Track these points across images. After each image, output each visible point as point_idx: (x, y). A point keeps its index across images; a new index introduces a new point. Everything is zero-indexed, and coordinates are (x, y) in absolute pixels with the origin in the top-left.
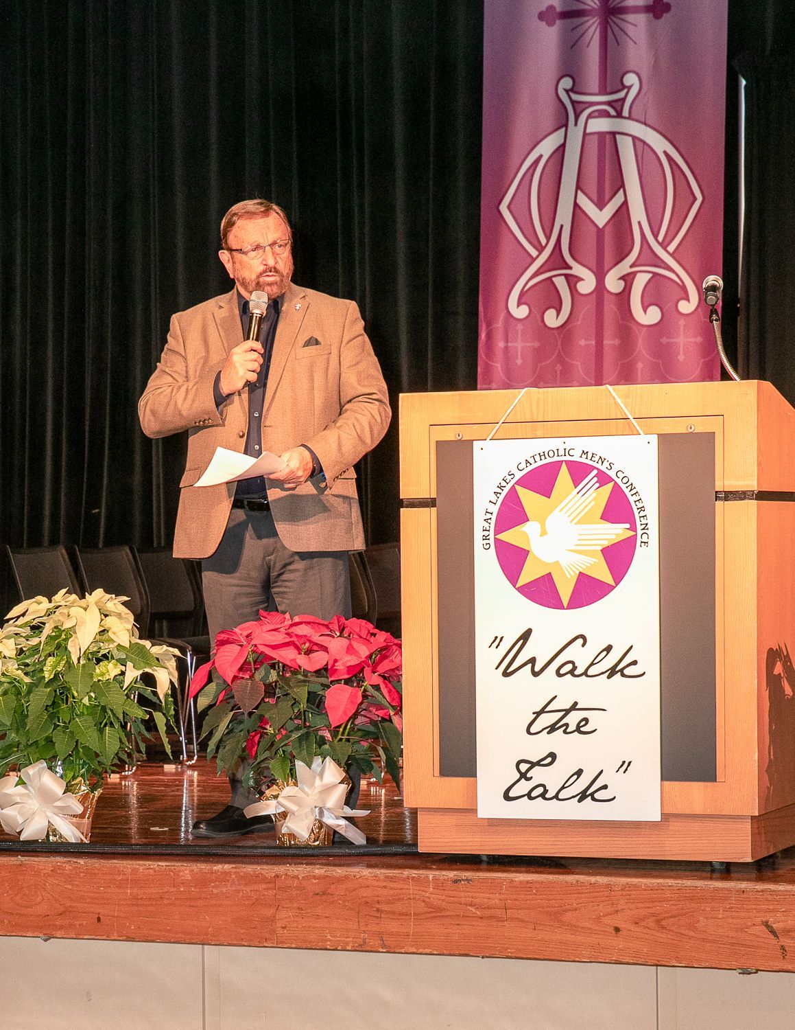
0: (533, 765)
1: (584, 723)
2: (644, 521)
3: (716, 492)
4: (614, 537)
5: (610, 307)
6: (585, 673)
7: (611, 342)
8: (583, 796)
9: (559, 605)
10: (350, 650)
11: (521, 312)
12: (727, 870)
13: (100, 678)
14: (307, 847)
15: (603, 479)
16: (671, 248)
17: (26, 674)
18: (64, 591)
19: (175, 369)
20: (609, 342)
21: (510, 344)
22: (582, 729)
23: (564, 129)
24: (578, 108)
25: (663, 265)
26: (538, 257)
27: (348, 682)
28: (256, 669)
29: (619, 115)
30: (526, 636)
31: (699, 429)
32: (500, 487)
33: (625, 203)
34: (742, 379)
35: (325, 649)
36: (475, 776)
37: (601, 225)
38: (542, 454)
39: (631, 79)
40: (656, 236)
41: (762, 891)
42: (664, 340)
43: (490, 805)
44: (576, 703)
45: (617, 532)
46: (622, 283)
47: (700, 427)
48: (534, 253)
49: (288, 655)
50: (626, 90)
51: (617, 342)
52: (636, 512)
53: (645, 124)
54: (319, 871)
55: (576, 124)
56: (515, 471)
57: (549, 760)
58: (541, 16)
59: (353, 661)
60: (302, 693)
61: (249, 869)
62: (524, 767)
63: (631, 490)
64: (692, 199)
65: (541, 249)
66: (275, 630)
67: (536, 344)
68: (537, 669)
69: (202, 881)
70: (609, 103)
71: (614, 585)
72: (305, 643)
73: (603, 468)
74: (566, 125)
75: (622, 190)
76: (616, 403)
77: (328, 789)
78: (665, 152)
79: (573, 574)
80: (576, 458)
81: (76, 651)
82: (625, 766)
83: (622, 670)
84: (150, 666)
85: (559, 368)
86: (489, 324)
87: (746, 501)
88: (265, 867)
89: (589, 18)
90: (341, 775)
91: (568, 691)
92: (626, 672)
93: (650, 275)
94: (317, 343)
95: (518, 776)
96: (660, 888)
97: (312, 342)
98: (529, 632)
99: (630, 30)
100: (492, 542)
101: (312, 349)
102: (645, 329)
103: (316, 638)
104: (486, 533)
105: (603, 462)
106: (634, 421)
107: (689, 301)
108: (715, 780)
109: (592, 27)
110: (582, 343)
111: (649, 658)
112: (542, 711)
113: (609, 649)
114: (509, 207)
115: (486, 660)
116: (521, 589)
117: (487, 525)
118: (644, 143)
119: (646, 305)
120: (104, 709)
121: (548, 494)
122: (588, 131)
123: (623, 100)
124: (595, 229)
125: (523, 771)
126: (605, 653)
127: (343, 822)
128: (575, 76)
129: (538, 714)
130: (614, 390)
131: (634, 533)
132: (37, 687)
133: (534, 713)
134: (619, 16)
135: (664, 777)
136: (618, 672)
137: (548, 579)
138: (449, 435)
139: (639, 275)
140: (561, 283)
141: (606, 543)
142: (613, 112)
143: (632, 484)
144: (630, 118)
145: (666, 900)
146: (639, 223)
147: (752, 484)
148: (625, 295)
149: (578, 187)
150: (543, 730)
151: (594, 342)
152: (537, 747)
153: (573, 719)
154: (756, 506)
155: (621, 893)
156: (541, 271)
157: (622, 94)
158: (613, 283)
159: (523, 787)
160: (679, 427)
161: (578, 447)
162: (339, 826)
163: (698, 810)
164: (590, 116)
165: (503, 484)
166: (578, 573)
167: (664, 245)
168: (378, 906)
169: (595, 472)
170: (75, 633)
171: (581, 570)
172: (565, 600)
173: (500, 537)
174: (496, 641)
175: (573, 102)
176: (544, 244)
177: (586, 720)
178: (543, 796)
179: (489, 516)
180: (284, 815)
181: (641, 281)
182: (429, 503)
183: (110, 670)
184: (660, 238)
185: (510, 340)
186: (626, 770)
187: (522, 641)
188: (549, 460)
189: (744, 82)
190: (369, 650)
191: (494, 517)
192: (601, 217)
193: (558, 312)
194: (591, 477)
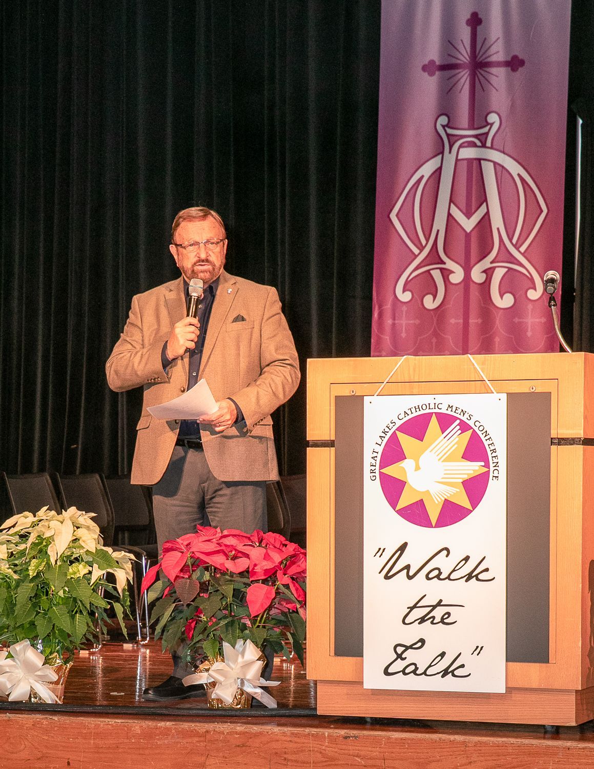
0: (407, 648)
1: (447, 616)
2: (495, 460)
3: (552, 438)
4: (472, 472)
5: (474, 294)
6: (448, 578)
7: (473, 321)
8: (445, 673)
9: (429, 525)
10: (267, 557)
11: (405, 297)
12: (557, 732)
13: (72, 576)
14: (232, 709)
15: (464, 427)
16: (523, 249)
17: (15, 572)
18: (46, 508)
19: (133, 338)
20: (474, 321)
21: (396, 322)
22: (445, 621)
23: (441, 156)
24: (452, 139)
25: (515, 261)
26: (419, 254)
27: (265, 582)
28: (193, 571)
29: (484, 145)
30: (403, 547)
31: (539, 390)
32: (385, 432)
33: (488, 213)
34: (573, 351)
35: (247, 556)
36: (361, 654)
37: (468, 231)
38: (417, 407)
39: (493, 118)
40: (511, 240)
41: (583, 749)
42: (516, 320)
43: (373, 679)
44: (441, 601)
45: (474, 468)
46: (484, 275)
47: (540, 388)
48: (416, 251)
49: (218, 560)
50: (489, 127)
51: (480, 321)
52: (489, 453)
53: (504, 152)
54: (240, 728)
55: (450, 152)
56: (396, 420)
57: (420, 644)
58: (424, 68)
59: (268, 565)
60: (229, 590)
61: (186, 725)
62: (400, 650)
63: (486, 436)
64: (539, 211)
65: (421, 248)
66: (209, 541)
67: (417, 322)
68: (411, 574)
69: (149, 735)
70: (476, 136)
71: (471, 509)
72: (231, 551)
73: (464, 419)
74: (442, 153)
75: (485, 204)
76: (475, 368)
77: (249, 664)
78: (519, 175)
79: (439, 500)
80: (444, 411)
81: (54, 555)
82: (478, 650)
83: (477, 576)
84: (111, 567)
85: (434, 340)
86: (380, 307)
87: (574, 446)
88: (198, 724)
89: (460, 70)
90: (258, 654)
91: (435, 591)
92: (480, 577)
93: (506, 270)
94: (243, 319)
95: (395, 656)
96: (504, 745)
97: (240, 319)
98: (405, 545)
99: (493, 80)
100: (377, 475)
101: (239, 324)
102: (502, 311)
103: (240, 547)
104: (373, 468)
105: (464, 414)
106: (488, 382)
107: (535, 289)
108: (548, 662)
109: (464, 78)
110: (453, 321)
111: (498, 566)
112: (415, 606)
113: (467, 559)
114: (397, 215)
115: (372, 566)
116: (400, 512)
117: (373, 462)
118: (503, 167)
119: (502, 293)
120: (75, 600)
121: (421, 438)
122: (459, 158)
123: (487, 134)
124: (464, 234)
125: (399, 653)
126: (464, 562)
127: (259, 691)
128: (450, 115)
129: (411, 609)
130: (474, 358)
131: (487, 470)
132: (23, 582)
133: (408, 608)
134: (486, 69)
136: (474, 577)
137: (420, 504)
138: (345, 391)
139: (497, 269)
140: (437, 275)
141: (466, 477)
142: (479, 144)
143: (486, 432)
144: (492, 148)
145: (509, 754)
146: (498, 229)
147: (579, 433)
148: (486, 285)
149: (451, 201)
150: (415, 621)
151: (462, 321)
152: (410, 635)
153: (438, 613)
154: (582, 449)
155: (473, 748)
156: (422, 265)
157: (486, 130)
158: (477, 275)
159: (399, 665)
160: (524, 388)
161: (444, 402)
162: (256, 693)
163: (535, 685)
164: (461, 146)
165: (387, 430)
166: (444, 499)
167: (517, 247)
168: (286, 756)
169: (458, 422)
170: (54, 541)
171: (446, 497)
172: (434, 521)
173: (383, 471)
174: (381, 551)
175: (448, 135)
176: (424, 245)
177: (449, 614)
178: (414, 672)
179: (375, 454)
180: (214, 684)
181: (499, 274)
182: (330, 444)
183: (81, 570)
184: (514, 241)
185: (396, 318)
186: (479, 653)
187: (399, 552)
188: (422, 412)
189: (581, 122)
190: (281, 557)
191: (379, 456)
192: (469, 224)
193: (435, 297)
194: (455, 426)
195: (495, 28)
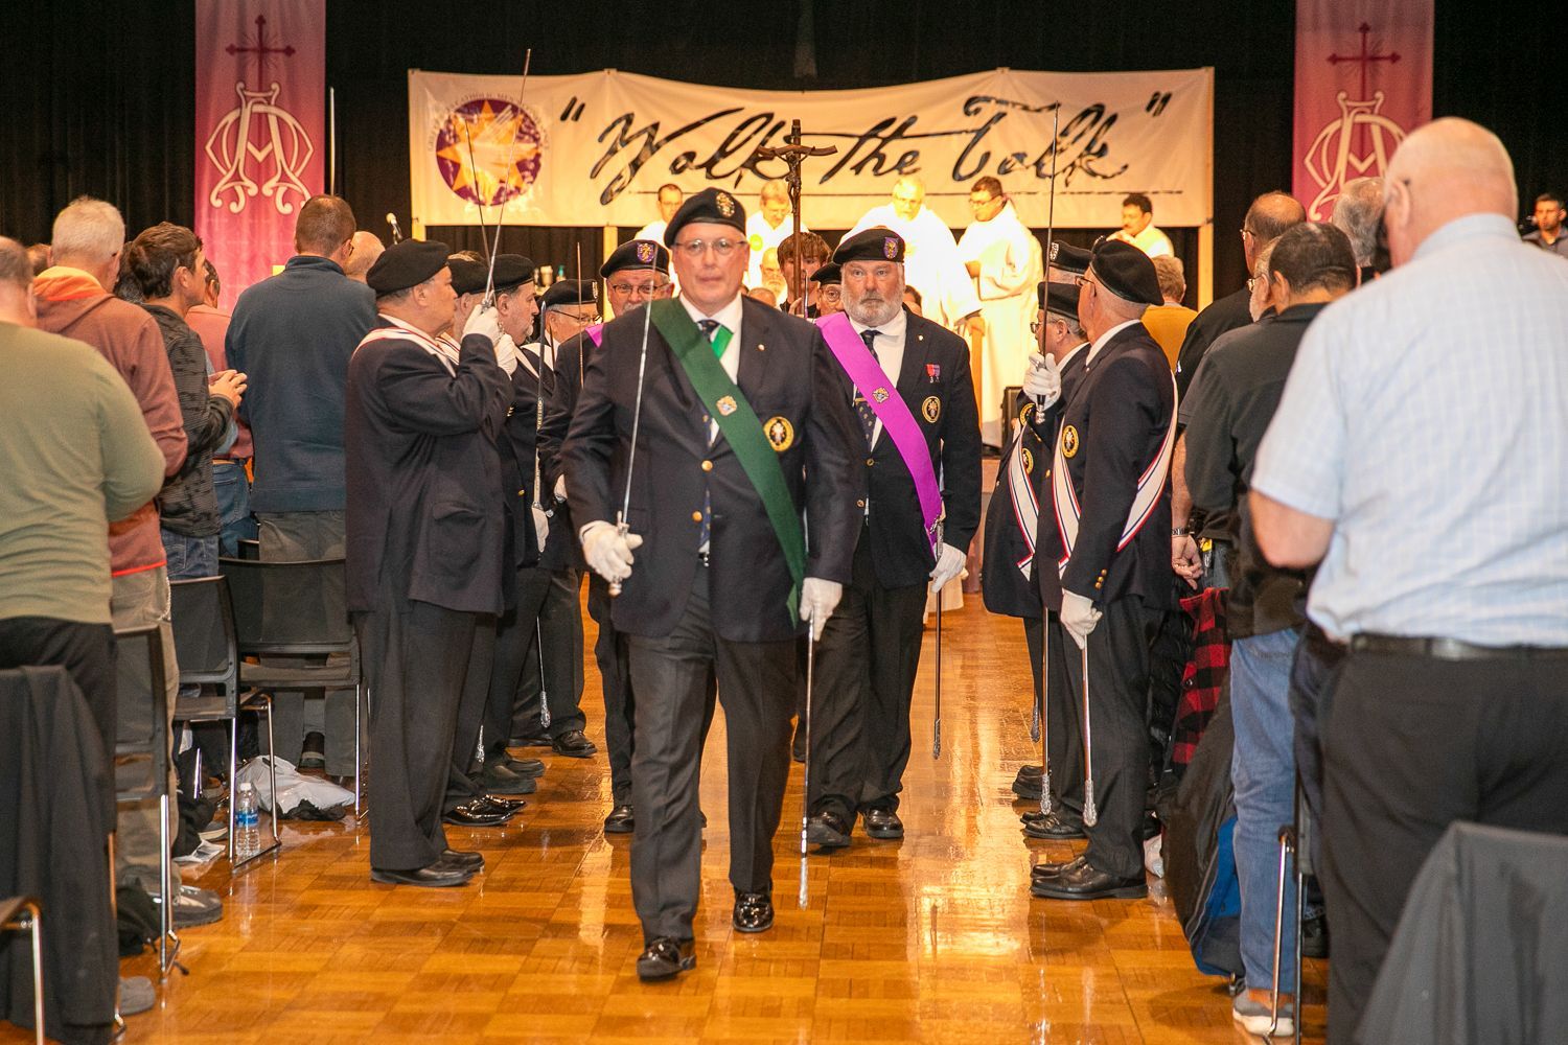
5: (264, 203)
7: (264, 221)
11: (217, 203)
16: (297, 174)
23: (240, 110)
24: (247, 99)
25: (292, 183)
26: (226, 175)
29: (269, 104)
33: (273, 150)
37: (260, 160)
39: (275, 86)
40: (289, 167)
46: (271, 192)
48: (224, 172)
50: (272, 92)
53: (282, 109)
55: (246, 107)
58: (226, 50)
64: (308, 150)
65: (228, 171)
67: (226, 221)
70: (265, 98)
74: (240, 107)
75: (271, 143)
78: (293, 125)
86: (200, 209)
89: (252, 53)
93: (286, 188)
99: (274, 61)
102: (284, 216)
109: (253, 58)
114: (210, 148)
118: (282, 119)
119: (284, 203)
122: (252, 111)
123: (271, 97)
124: (257, 162)
128: (245, 82)
134: (268, 53)
139: (280, 188)
140: (239, 189)
142: (266, 103)
144: (275, 106)
146: (280, 160)
149: (248, 140)
156: (229, 182)
157: (270, 94)
158: (266, 191)
164: (254, 104)
167: (293, 172)
175: (245, 96)
176: (230, 168)
181: (281, 191)
184: (291, 168)
185: (210, 218)
189: (332, 91)
192: (260, 156)
193: (238, 203)
195: (273, 27)
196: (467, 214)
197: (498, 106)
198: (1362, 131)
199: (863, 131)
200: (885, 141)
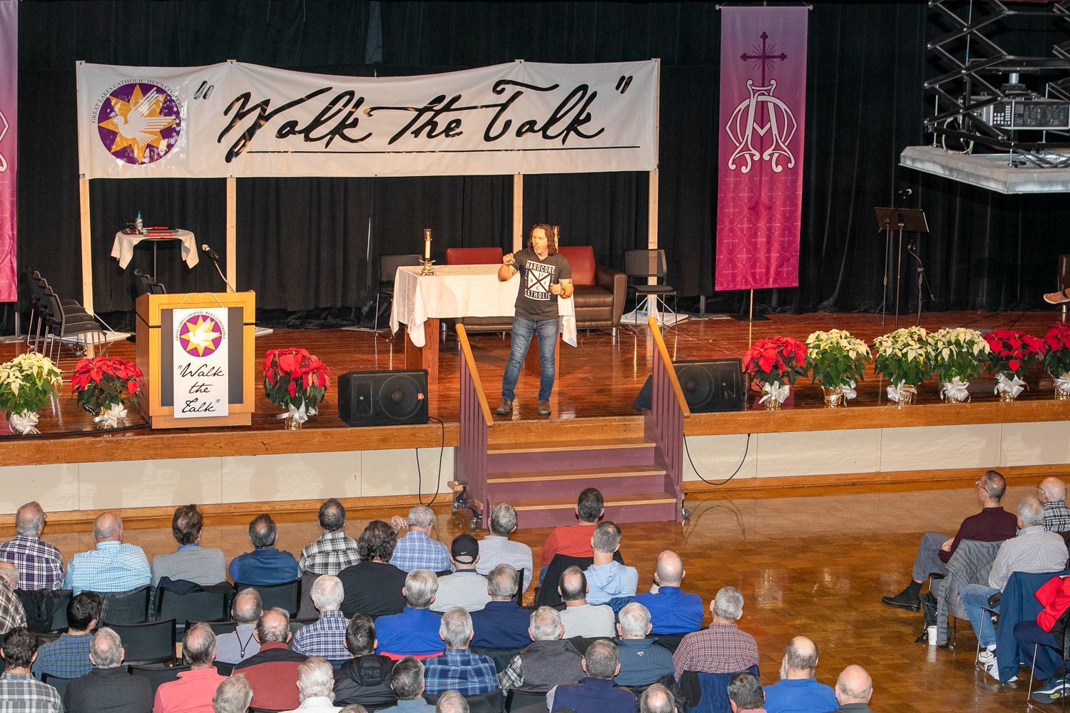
2: (224, 332)
3: (244, 324)
6: (207, 375)
8: (206, 410)
9: (199, 356)
12: (244, 428)
14: (115, 429)
15: (212, 320)
22: (205, 391)
30: (189, 365)
31: (239, 306)
32: (181, 323)
36: (173, 405)
38: (195, 313)
43: (178, 414)
44: (204, 384)
45: (216, 335)
56: (186, 318)
57: (196, 400)
62: (188, 403)
68: (192, 374)
69: (92, 443)
71: (215, 350)
73: (212, 317)
76: (215, 298)
79: (203, 347)
80: (204, 314)
82: (218, 401)
83: (217, 374)
87: (252, 326)
90: (125, 408)
91: (202, 380)
95: (186, 405)
104: (177, 336)
105: (212, 315)
106: (219, 303)
108: (242, 403)
111: (225, 370)
115: (177, 373)
116: (189, 352)
117: (177, 334)
121: (195, 324)
126: (213, 369)
127: (126, 421)
129: (193, 387)
130: (215, 294)
131: (221, 335)
133: (191, 387)
135: (230, 402)
137: (196, 349)
138: (165, 307)
141: (213, 338)
143: (220, 322)
147: (253, 321)
150: (194, 392)
152: (192, 397)
153: (203, 388)
154: (255, 327)
159: (188, 408)
160: (235, 305)
161: (204, 311)
163: (238, 412)
166: (205, 347)
169: (210, 318)
172: (201, 355)
174: (180, 367)
177: (207, 389)
178: (194, 411)
179: (178, 331)
180: (106, 421)
182: (159, 327)
187: (188, 367)
194: (209, 320)
196: (120, 170)
197: (146, 88)
198: (762, 107)
199: (421, 106)
200: (438, 113)
